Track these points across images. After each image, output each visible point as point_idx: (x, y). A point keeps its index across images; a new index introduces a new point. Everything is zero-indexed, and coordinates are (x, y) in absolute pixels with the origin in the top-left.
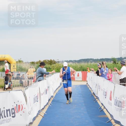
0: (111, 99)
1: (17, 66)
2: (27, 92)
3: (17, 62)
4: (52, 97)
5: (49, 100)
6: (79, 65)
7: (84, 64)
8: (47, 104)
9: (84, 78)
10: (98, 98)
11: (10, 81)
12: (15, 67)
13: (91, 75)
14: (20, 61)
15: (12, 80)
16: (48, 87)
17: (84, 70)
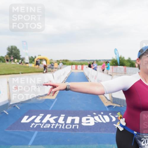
0: (95, 79)
1: (50, 62)
2: (54, 74)
3: (50, 60)
4: (67, 77)
5: (65, 78)
6: (80, 62)
7: (82, 62)
8: (64, 80)
9: (82, 69)
10: (88, 78)
11: (47, 69)
12: (49, 62)
13: (86, 67)
14: (51, 60)
15: (48, 69)
16: (65, 72)
17: (82, 65)
